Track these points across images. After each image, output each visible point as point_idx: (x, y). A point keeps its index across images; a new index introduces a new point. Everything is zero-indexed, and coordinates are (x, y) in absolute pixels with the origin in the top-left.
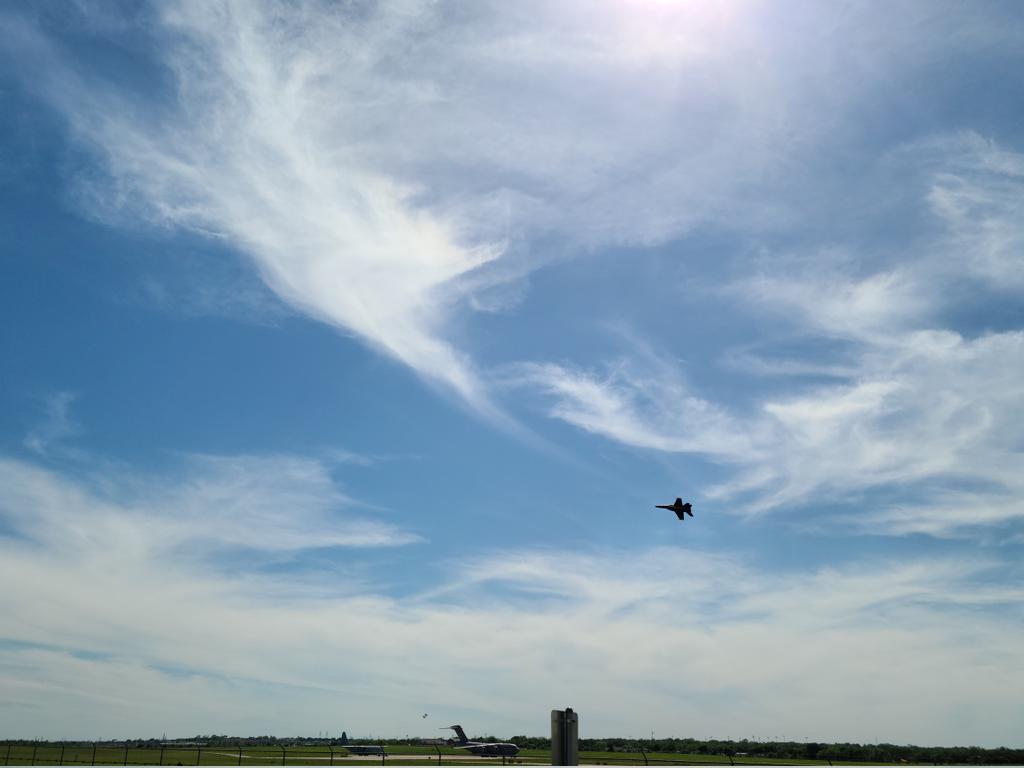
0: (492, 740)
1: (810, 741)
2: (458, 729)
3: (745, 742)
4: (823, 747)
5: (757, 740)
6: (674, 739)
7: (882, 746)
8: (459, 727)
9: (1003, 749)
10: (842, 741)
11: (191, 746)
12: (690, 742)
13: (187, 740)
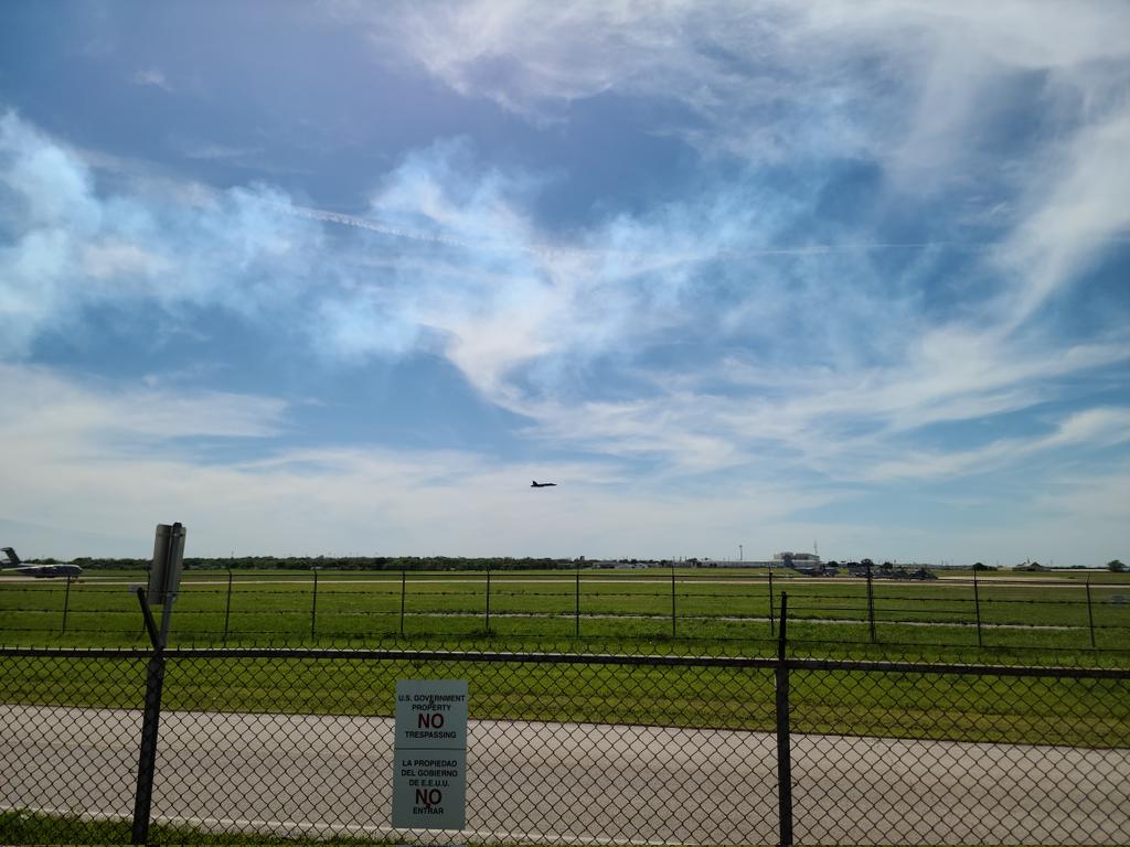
0: (50, 561)
1: (378, 556)
2: (10, 552)
3: (321, 558)
4: (390, 560)
5: (332, 556)
6: (253, 557)
7: (437, 558)
8: (11, 549)
10: (405, 555)
12: (270, 559)
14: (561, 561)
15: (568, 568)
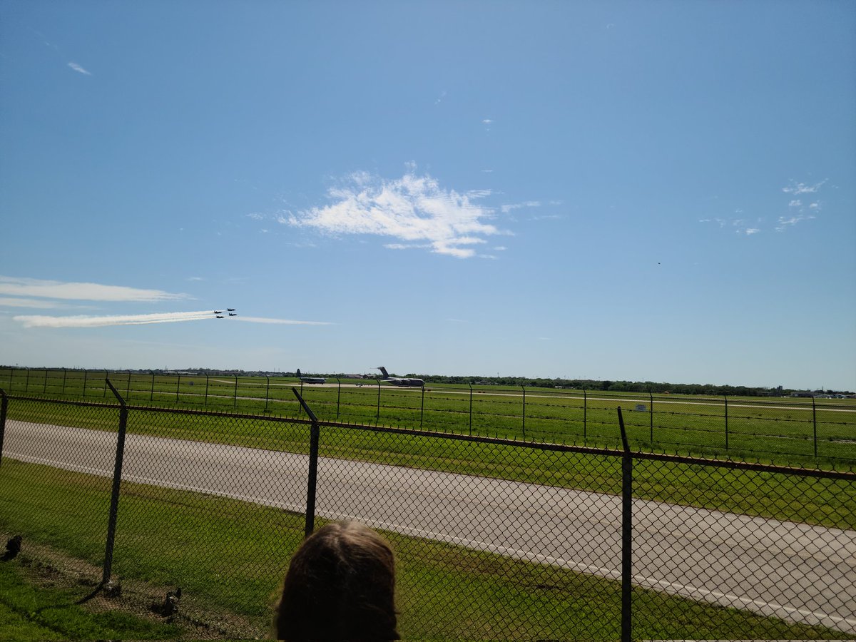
8: (383, 368)
9: (727, 386)
11: (187, 374)
13: (182, 371)
14: (759, 389)
15: (766, 395)
